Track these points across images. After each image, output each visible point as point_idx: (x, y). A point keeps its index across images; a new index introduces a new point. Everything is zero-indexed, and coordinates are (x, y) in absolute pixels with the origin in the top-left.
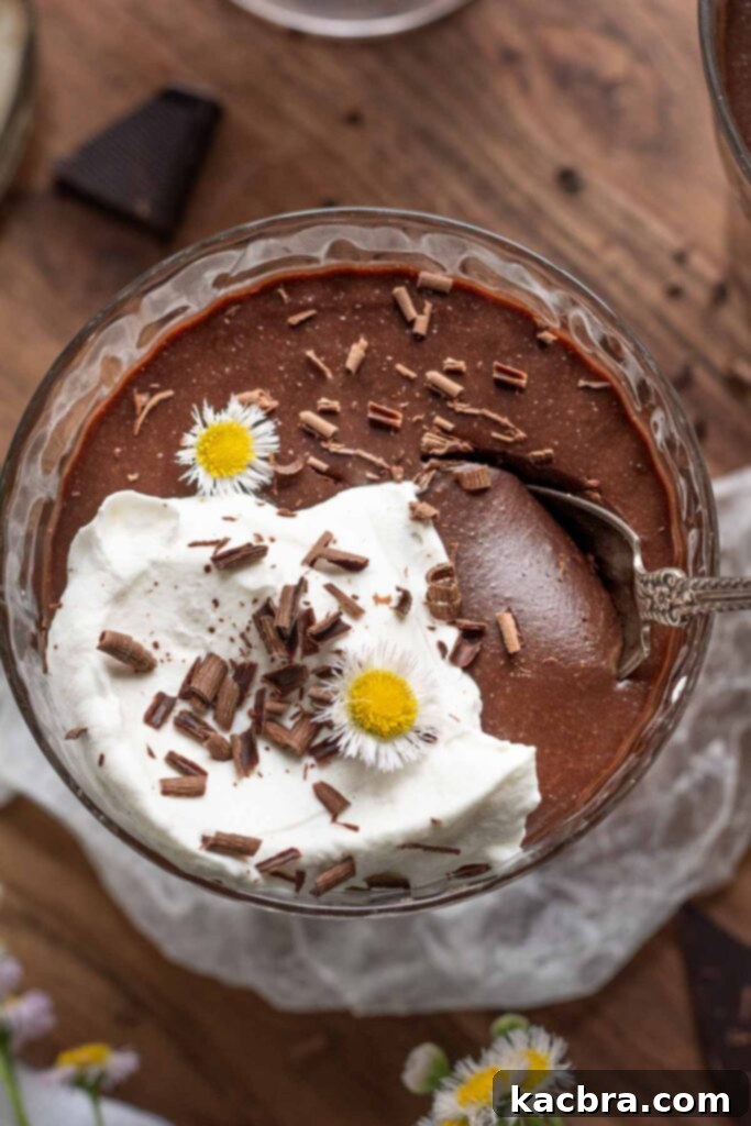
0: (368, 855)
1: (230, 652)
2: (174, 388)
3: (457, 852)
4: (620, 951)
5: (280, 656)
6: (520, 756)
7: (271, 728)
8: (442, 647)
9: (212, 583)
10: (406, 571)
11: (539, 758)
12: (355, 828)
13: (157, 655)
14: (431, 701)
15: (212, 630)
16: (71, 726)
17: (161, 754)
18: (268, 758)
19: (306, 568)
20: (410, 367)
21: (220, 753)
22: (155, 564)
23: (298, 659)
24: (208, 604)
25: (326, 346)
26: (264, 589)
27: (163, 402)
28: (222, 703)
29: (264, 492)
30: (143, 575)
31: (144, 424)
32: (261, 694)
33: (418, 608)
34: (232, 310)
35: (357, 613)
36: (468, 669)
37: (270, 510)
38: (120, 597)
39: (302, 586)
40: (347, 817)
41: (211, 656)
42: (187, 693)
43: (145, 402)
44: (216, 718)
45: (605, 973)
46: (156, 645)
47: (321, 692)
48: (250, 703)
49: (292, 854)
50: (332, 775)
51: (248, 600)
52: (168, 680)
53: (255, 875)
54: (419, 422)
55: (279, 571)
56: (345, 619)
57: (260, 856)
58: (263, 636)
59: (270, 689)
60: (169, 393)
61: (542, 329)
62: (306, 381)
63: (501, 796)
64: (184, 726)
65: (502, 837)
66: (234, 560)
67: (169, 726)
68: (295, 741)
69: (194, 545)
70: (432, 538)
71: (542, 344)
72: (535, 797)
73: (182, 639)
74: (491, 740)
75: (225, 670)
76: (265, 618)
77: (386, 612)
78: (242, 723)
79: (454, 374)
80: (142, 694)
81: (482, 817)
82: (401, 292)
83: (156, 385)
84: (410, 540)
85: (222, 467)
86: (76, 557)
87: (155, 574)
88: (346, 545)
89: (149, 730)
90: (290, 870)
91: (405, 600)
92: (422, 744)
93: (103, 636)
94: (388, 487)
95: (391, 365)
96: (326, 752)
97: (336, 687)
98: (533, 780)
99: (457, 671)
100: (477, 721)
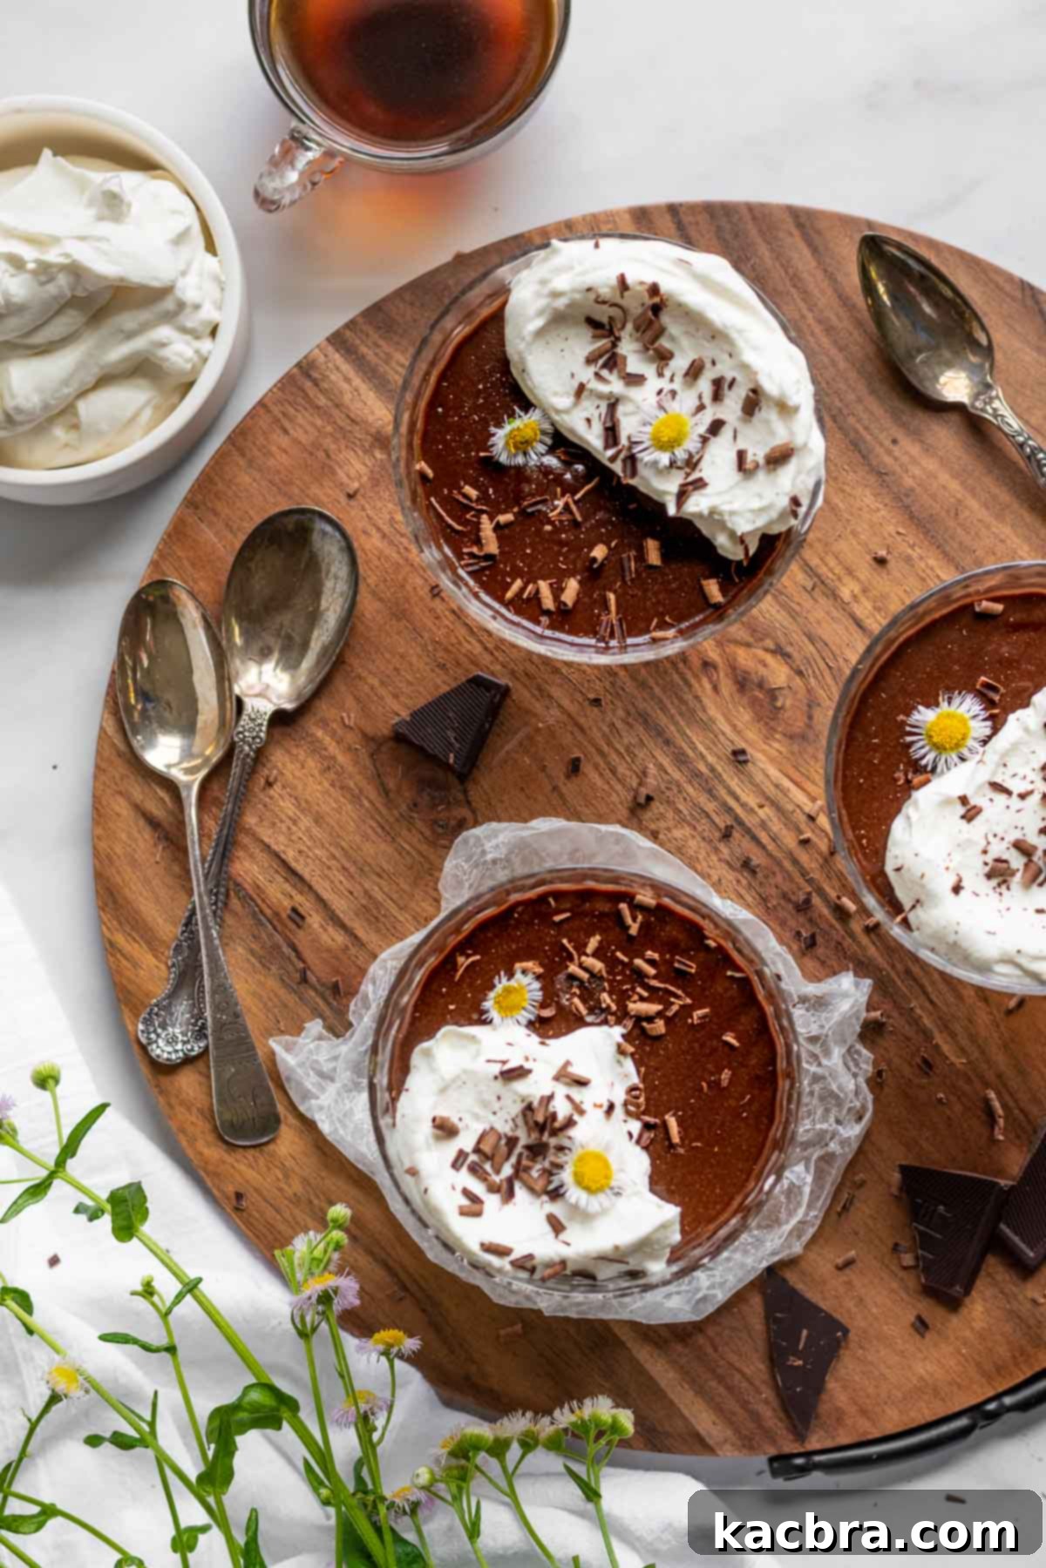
0: (575, 1261)
1: (504, 1128)
2: (482, 955)
3: (627, 1263)
4: (721, 1296)
5: (535, 1135)
6: (671, 1212)
7: (524, 1176)
8: (630, 1135)
9: (498, 1086)
10: (612, 1084)
11: (683, 1216)
12: (568, 1244)
13: (460, 1125)
14: (622, 1170)
15: (494, 1113)
16: (407, 1165)
17: (459, 1189)
18: (520, 1192)
19: (555, 1083)
20: (625, 954)
21: (493, 1189)
22: (465, 1071)
23: (545, 1137)
24: (495, 1098)
25: (575, 936)
26: (529, 1096)
27: (473, 963)
28: (497, 1159)
29: (530, 1025)
30: (458, 1077)
31: (462, 976)
32: (520, 1156)
33: (619, 1112)
34: (520, 909)
35: (581, 1112)
36: (646, 1148)
37: (535, 1039)
38: (443, 1090)
39: (550, 1098)
40: (564, 1236)
41: (492, 1129)
42: (477, 1150)
43: (463, 962)
44: (492, 1166)
45: (710, 1309)
46: (460, 1119)
47: (559, 1161)
48: (513, 1159)
49: (530, 1257)
50: (556, 1209)
51: (519, 1100)
52: (466, 1141)
53: (508, 1267)
54: (627, 990)
55: (537, 1086)
56: (576, 1117)
57: (513, 1256)
58: (526, 1123)
59: (526, 1153)
60: (477, 957)
61: (707, 938)
62: (561, 957)
63: (659, 1235)
64: (474, 1170)
65: (654, 1256)
66: (514, 1074)
67: (464, 1170)
68: (539, 1186)
69: (489, 1061)
70: (629, 1065)
71: (707, 948)
72: (676, 1237)
73: (477, 1117)
74: (655, 1199)
75: (500, 1138)
76: (529, 1113)
77: (600, 1113)
78: (507, 1170)
79: (651, 962)
80: (451, 1149)
81: (645, 1246)
82: (623, 906)
83: (470, 952)
84: (616, 1065)
85: (507, 1010)
86: (416, 1058)
87: (464, 1077)
88: (577, 1070)
89: (452, 1172)
90: (529, 1265)
91: (611, 1107)
92: (613, 1198)
93: (434, 1120)
94: (605, 1028)
95: (613, 952)
96: (556, 1194)
97: (569, 1160)
98: (677, 1227)
99: (638, 1149)
100: (646, 1180)
